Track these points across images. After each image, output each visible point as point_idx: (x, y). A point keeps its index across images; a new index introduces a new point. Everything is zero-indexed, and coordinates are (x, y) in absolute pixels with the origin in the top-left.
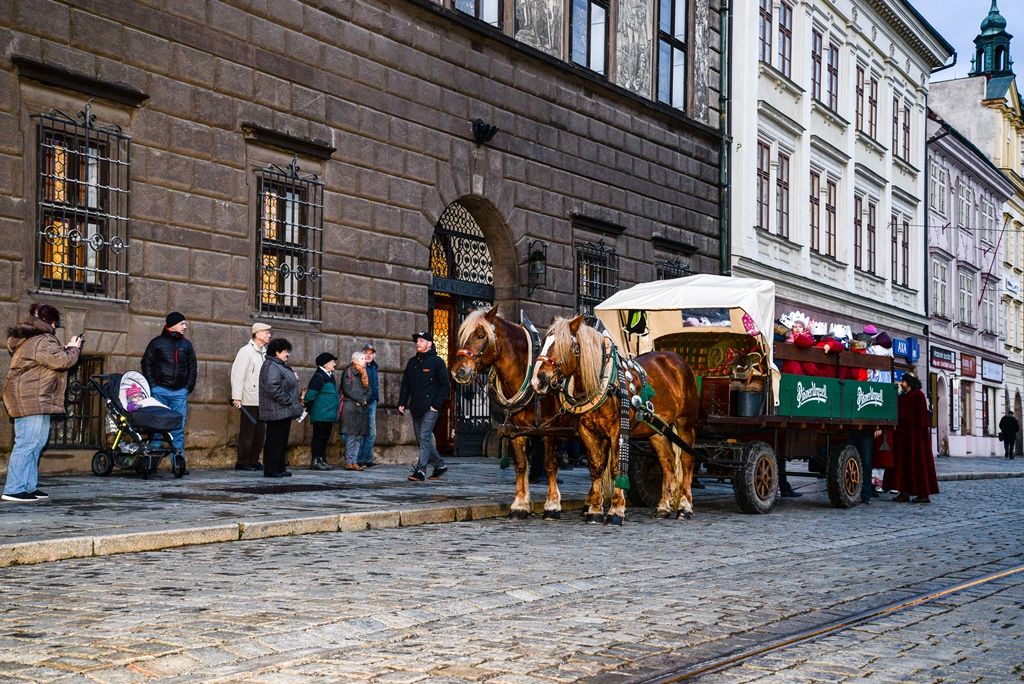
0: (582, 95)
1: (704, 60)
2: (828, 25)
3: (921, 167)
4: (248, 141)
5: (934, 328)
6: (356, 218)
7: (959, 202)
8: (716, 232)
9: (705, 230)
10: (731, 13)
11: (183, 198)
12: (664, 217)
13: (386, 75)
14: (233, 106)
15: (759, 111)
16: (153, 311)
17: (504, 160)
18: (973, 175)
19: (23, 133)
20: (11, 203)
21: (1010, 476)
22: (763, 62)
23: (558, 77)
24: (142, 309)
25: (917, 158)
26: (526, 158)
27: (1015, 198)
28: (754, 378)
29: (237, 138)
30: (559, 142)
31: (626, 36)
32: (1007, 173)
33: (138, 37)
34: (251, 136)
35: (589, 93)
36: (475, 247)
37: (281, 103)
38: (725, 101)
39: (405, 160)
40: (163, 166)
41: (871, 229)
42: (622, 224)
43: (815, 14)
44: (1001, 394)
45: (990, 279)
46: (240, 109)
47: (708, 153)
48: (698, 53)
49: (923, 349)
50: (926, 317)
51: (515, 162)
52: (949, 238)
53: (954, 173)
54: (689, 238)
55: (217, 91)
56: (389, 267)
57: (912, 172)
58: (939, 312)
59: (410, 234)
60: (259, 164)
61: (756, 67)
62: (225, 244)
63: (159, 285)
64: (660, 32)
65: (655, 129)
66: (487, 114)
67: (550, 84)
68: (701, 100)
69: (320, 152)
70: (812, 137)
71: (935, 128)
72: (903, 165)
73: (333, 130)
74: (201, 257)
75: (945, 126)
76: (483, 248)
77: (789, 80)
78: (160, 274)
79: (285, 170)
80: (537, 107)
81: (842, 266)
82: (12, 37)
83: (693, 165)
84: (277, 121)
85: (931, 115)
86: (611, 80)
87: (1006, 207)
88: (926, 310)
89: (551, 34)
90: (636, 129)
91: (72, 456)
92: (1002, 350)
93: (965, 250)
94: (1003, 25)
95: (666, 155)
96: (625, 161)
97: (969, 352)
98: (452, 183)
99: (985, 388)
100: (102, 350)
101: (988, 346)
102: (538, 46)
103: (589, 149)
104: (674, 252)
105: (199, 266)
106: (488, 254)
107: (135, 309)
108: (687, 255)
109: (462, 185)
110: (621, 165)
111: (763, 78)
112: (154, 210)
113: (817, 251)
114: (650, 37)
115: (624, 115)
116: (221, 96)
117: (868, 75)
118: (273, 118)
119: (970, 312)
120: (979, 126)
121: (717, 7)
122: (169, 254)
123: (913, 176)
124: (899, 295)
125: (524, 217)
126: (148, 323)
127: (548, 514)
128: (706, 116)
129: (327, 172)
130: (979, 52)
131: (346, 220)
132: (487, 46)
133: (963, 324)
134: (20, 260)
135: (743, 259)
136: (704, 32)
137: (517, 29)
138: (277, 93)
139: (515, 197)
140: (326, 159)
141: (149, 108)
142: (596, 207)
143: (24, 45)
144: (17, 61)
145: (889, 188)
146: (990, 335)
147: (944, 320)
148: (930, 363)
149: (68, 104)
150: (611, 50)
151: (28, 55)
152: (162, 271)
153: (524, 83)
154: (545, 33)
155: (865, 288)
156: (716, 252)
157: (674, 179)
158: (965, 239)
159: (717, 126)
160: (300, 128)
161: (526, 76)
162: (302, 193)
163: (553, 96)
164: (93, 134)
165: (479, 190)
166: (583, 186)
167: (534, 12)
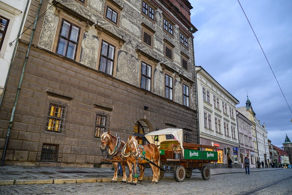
0: (168, 103)
1: (193, 99)
2: (216, 96)
3: (236, 119)
4: (95, 107)
5: (241, 146)
6: (118, 122)
7: (243, 125)
8: (196, 128)
9: (194, 127)
10: (197, 92)
11: (79, 116)
12: (185, 125)
13: (126, 97)
14: (92, 101)
15: (204, 108)
16: (70, 137)
17: (151, 113)
18: (245, 121)
19: (47, 104)
20: (42, 116)
21: (252, 172)
22: (204, 100)
23: (163, 100)
24: (68, 136)
25: (235, 117)
26: (156, 113)
27: (253, 125)
28: (179, 151)
29: (92, 106)
30: (163, 110)
31: (177, 94)
32: (251, 121)
33: (73, 89)
34: (95, 106)
35: (169, 103)
36: (146, 128)
37: (102, 101)
38: (197, 106)
39: (129, 112)
40: (75, 111)
41: (228, 129)
42: (176, 125)
43: (213, 94)
44: (254, 157)
45: (250, 138)
46: (93, 102)
47: (194, 114)
48: (191, 98)
49: (239, 149)
50: (239, 144)
51: (153, 114)
52: (242, 131)
53: (242, 121)
54: (191, 128)
55: (89, 98)
56: (125, 131)
57: (234, 120)
58: (242, 143)
59: (130, 125)
60: (97, 111)
61: (203, 101)
62: (87, 125)
63: (72, 132)
64: (183, 94)
65: (183, 109)
66: (147, 105)
67: (161, 101)
68: (192, 105)
69: (110, 110)
70: (215, 113)
71: (237, 113)
72: (232, 118)
73: (113, 106)
74: (82, 127)
75: (239, 113)
76: (148, 129)
77: (210, 103)
78: (72, 130)
79: (102, 112)
80: (158, 104)
81: (222, 135)
82: (47, 88)
83: (191, 116)
84: (101, 104)
85: (237, 111)
86: (174, 101)
87: (252, 127)
88: (239, 143)
89: (161, 93)
90: (179, 109)
91: (50, 163)
92: (254, 150)
93: (245, 133)
94: (250, 101)
95: (185, 114)
96: (176, 114)
97: (248, 150)
98: (139, 116)
99: (251, 156)
100: (58, 143)
101: (251, 149)
102: (158, 95)
103: (169, 112)
104: (188, 131)
105: (81, 129)
106: (149, 130)
107: (66, 136)
108: (190, 131)
109: (141, 117)
110: (176, 115)
111: (204, 103)
112: (72, 118)
113: (217, 132)
114: (181, 94)
115: (176, 107)
116: (89, 99)
117: (224, 104)
118: (100, 103)
119: (247, 143)
120: (246, 114)
121: (195, 91)
122: (75, 126)
123: (235, 120)
124: (234, 140)
125: (155, 123)
126: (68, 139)
127: (122, 182)
128: (193, 108)
129: (111, 113)
130: (247, 105)
131: (115, 122)
132: (148, 94)
133: (246, 145)
134: (42, 126)
135: (201, 132)
136: (192, 95)
137: (154, 91)
138: (102, 99)
139: (153, 120)
140: (111, 111)
141: (74, 101)
142: (171, 122)
143: (49, 89)
144: (47, 92)
145: (230, 122)
146: (251, 147)
147: (243, 144)
148: (241, 151)
149: (57, 99)
150: (174, 96)
151: (50, 91)
152: (73, 129)
153: (155, 101)
154: (160, 93)
155: (227, 139)
156: (196, 131)
157: (187, 118)
158: (245, 131)
159: (196, 110)
160: (106, 105)
161: (156, 99)
162: (106, 117)
163: (162, 103)
164: (60, 104)
165: (145, 118)
166: (168, 118)
167: (158, 89)
